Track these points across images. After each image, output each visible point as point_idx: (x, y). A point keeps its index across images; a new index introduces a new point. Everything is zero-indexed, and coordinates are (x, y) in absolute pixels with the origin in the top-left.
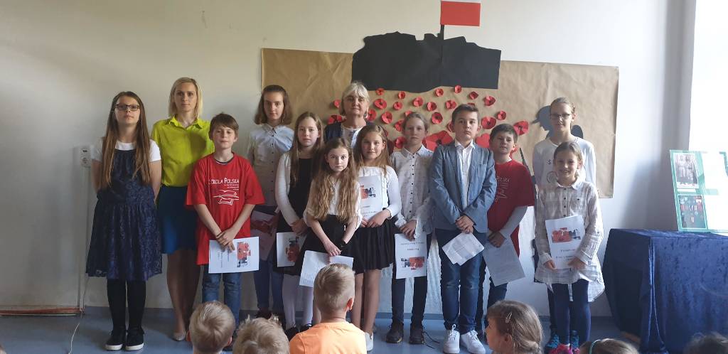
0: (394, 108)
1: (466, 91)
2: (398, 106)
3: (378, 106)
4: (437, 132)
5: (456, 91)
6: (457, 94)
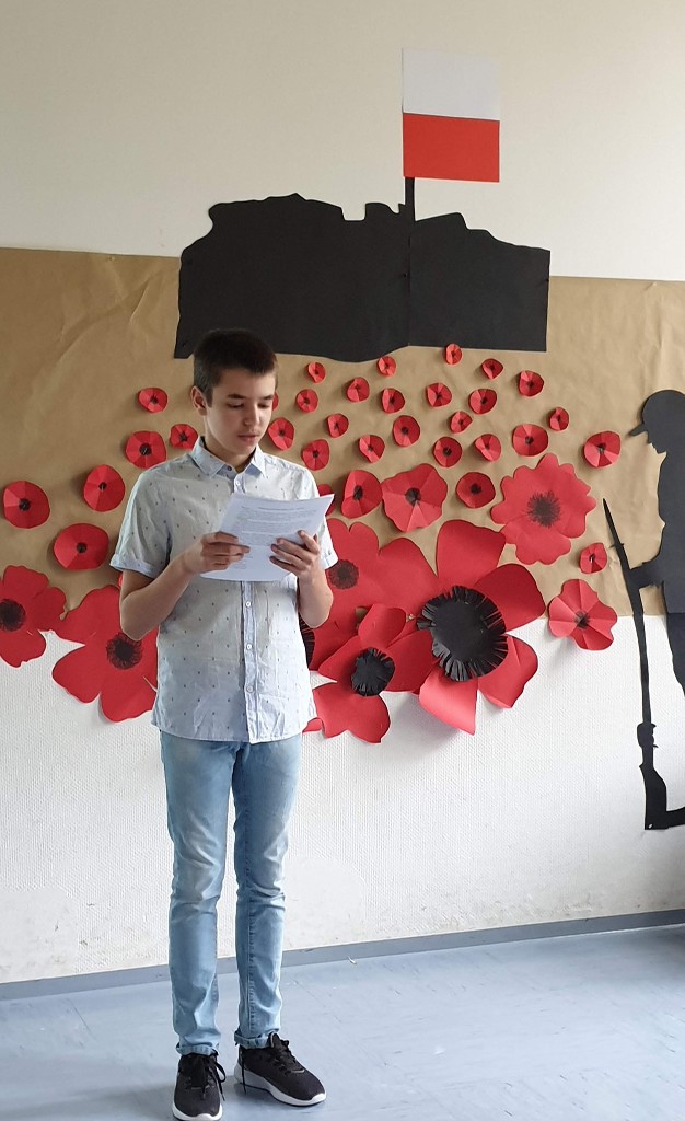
0: (298, 407)
4: (408, 468)
5: (450, 359)
6: (451, 368)
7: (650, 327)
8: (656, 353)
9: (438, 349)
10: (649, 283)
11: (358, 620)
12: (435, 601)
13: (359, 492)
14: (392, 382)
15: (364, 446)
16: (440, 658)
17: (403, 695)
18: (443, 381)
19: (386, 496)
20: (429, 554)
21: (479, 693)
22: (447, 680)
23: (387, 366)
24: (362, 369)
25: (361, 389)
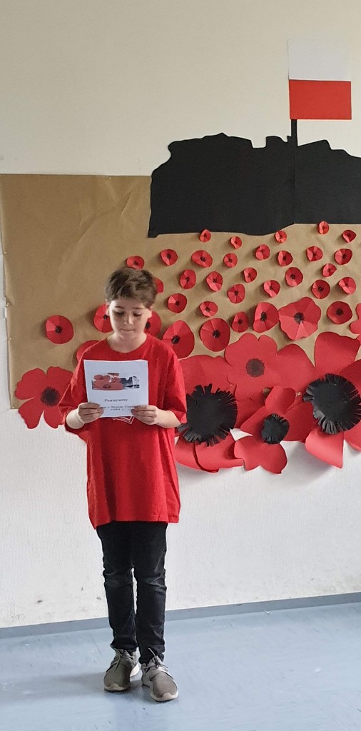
0: (225, 265)
1: (337, 229)
2: (230, 260)
3: (200, 262)
4: (295, 299)
5: (321, 231)
6: (322, 236)
9: (314, 225)
11: (264, 396)
12: (315, 384)
13: (264, 316)
14: (284, 247)
15: (267, 287)
16: (318, 420)
17: (295, 443)
18: (317, 245)
19: (281, 317)
20: (310, 354)
21: (345, 442)
22: (324, 433)
23: (281, 237)
24: (265, 240)
25: (265, 252)
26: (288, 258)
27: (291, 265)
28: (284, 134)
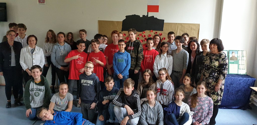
6: (151, 33)
7: (177, 28)
8: (177, 31)
9: (150, 31)
10: (177, 23)
14: (145, 34)
18: (150, 34)
23: (144, 32)
24: (141, 33)
25: (141, 35)
26: (145, 36)
27: (146, 37)
28: (146, 15)
